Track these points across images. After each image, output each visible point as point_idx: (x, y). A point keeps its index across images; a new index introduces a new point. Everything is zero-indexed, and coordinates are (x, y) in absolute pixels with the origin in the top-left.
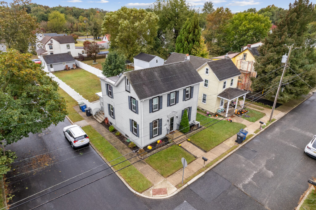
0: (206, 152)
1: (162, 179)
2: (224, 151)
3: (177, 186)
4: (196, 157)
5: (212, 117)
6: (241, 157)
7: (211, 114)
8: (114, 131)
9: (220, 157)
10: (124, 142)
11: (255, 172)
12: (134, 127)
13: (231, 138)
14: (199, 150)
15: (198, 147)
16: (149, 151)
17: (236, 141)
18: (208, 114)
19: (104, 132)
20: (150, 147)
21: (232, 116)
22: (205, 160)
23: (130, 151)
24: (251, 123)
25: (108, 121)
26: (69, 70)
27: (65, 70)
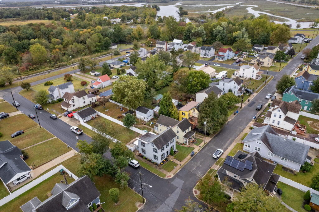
0: (181, 162)
1: (169, 173)
2: (187, 160)
3: (174, 174)
4: (178, 164)
5: (182, 146)
6: (192, 161)
7: (181, 144)
8: (146, 159)
9: (185, 163)
10: (151, 162)
11: (196, 166)
12: (156, 157)
13: (189, 155)
14: (178, 161)
15: (178, 160)
16: (162, 165)
17: (191, 156)
18: (180, 144)
19: (142, 160)
20: (162, 163)
21: (190, 144)
22: (181, 165)
23: (155, 166)
24: (197, 146)
25: (141, 154)
26: (94, 119)
27: (92, 119)
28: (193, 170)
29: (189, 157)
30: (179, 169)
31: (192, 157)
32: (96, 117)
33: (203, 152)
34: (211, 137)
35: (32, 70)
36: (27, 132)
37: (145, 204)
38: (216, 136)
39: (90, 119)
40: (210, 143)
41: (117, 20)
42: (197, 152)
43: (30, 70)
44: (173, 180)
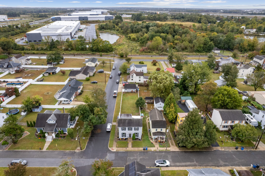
0: (132, 147)
1: (115, 147)
3: (117, 150)
5: (150, 139)
6: (139, 153)
9: (133, 150)
11: (136, 158)
15: (132, 145)
16: (120, 140)
17: (143, 149)
18: (150, 137)
21: (156, 142)
23: (117, 138)
26: (133, 92)
27: (131, 92)
28: (130, 158)
29: (141, 149)
30: (124, 150)
31: (143, 151)
32: (134, 92)
33: (156, 153)
34: (179, 149)
35: (146, 52)
36: (98, 83)
37: (81, 151)
38: (185, 152)
39: (130, 91)
40: (171, 153)
41: (253, 30)
42: (151, 150)
43: (145, 52)
44: (111, 153)
